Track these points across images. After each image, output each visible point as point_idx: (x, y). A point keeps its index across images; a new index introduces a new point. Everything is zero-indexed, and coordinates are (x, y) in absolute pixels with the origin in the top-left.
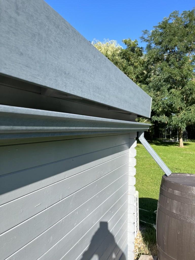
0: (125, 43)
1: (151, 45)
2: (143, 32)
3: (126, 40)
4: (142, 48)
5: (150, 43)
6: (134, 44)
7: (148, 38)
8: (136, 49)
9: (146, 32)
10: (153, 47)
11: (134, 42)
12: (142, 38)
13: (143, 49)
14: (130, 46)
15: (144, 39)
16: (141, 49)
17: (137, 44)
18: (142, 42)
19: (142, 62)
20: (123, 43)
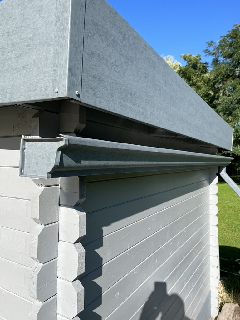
0: (184, 59)
1: (218, 59)
2: (207, 45)
3: (185, 55)
4: (206, 63)
5: (217, 57)
6: (195, 59)
7: (214, 50)
8: (198, 65)
9: (211, 44)
10: (221, 62)
11: (196, 56)
12: (207, 51)
13: (208, 65)
14: (190, 62)
15: (209, 52)
16: (205, 65)
17: (200, 59)
18: (206, 56)
19: (207, 80)
20: (182, 58)
